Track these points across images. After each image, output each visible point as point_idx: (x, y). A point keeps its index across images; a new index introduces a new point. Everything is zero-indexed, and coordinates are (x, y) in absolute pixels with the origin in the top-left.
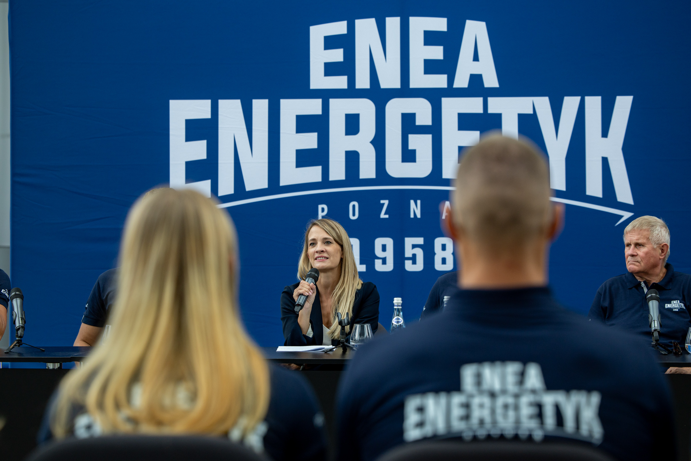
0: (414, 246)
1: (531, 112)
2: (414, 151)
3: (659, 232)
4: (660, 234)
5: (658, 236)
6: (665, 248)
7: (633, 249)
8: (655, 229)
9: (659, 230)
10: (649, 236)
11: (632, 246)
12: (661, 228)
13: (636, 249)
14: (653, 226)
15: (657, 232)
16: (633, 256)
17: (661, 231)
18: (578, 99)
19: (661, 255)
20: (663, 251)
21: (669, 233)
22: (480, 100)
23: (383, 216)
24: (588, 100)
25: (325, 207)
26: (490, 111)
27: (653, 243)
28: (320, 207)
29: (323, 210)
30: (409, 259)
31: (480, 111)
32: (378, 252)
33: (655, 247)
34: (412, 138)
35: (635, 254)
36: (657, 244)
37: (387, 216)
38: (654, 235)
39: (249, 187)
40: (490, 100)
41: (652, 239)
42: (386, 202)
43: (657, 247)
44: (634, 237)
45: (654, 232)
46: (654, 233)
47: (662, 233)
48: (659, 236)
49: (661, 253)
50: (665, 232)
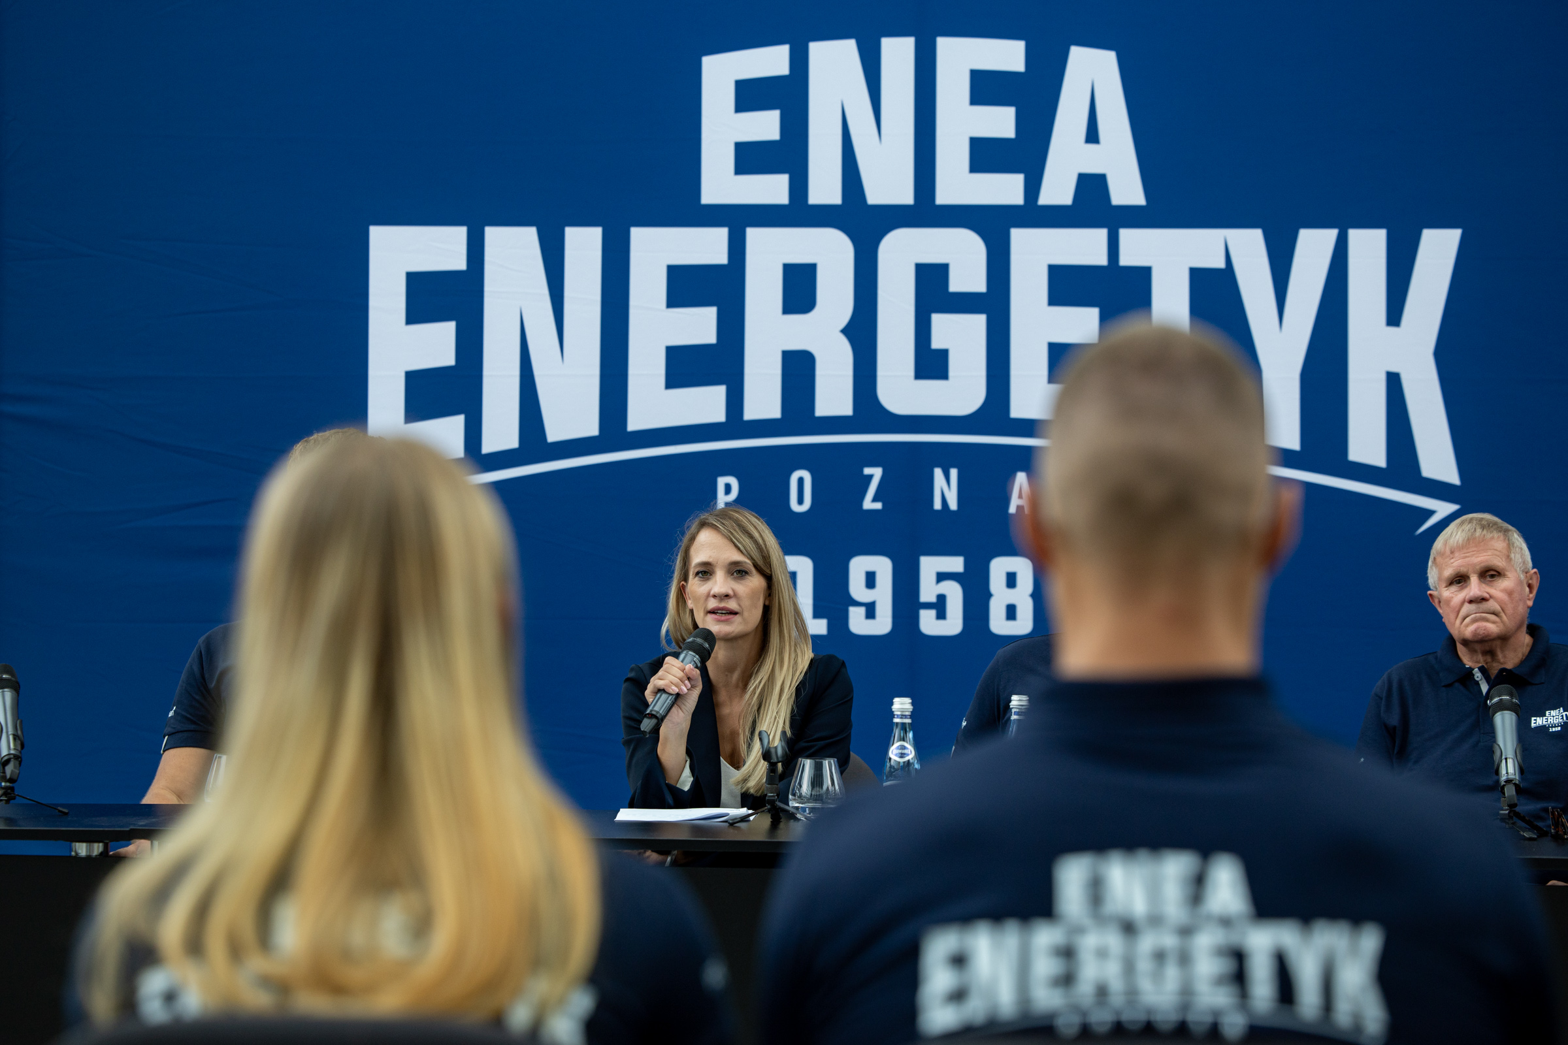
0: (941, 577)
1: (1221, 264)
2: (944, 354)
13: (1483, 585)
18: (1331, 234)
20: (1530, 588)
22: (1101, 234)
23: (869, 504)
24: (1356, 236)
25: (733, 481)
26: (1125, 260)
27: (1518, 569)
28: (722, 481)
29: (728, 489)
30: (928, 606)
31: (1102, 260)
32: (857, 588)
33: (1522, 577)
34: (939, 321)
35: (1486, 595)
37: (878, 506)
39: (555, 433)
40: (1125, 235)
42: (876, 473)
49: (1529, 593)
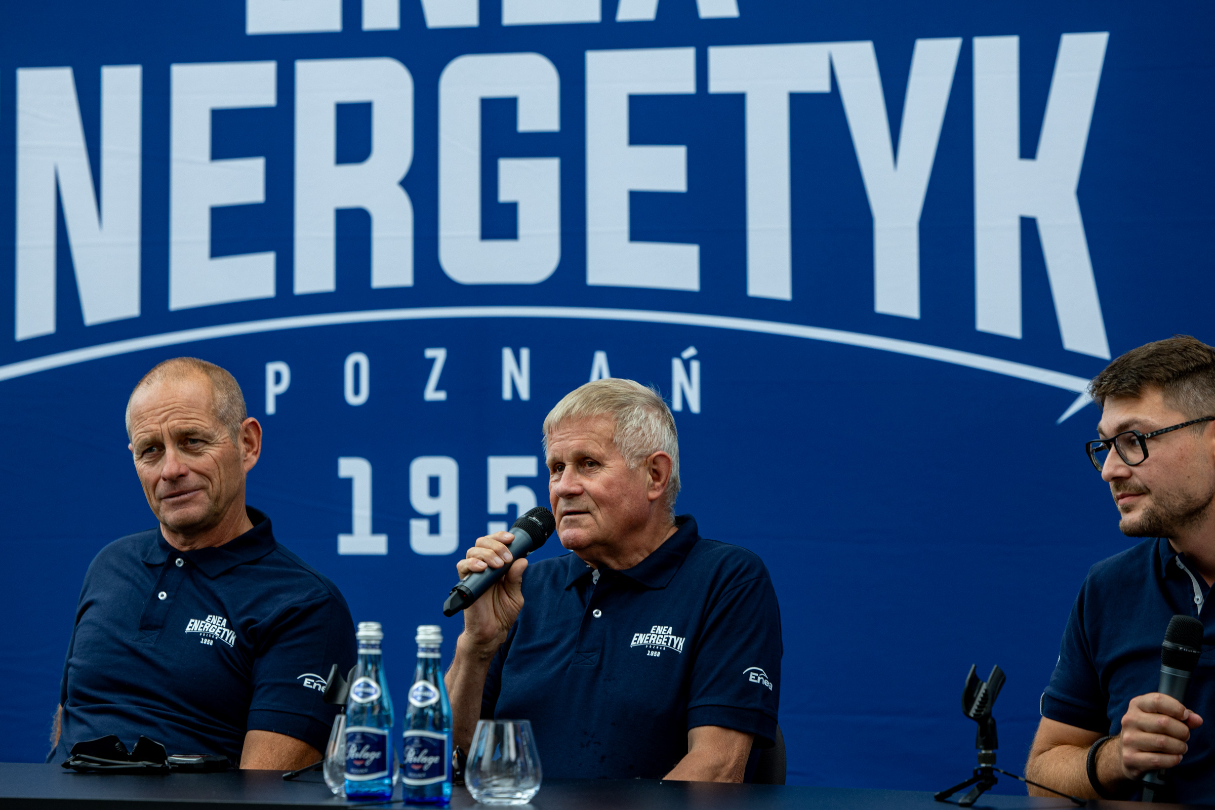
0: (513, 482)
1: (824, 87)
2: (512, 208)
3: (640, 423)
4: (645, 429)
5: (640, 433)
6: (662, 467)
7: (570, 478)
8: (630, 414)
9: (643, 416)
10: (612, 435)
11: (569, 468)
12: (647, 410)
13: (578, 476)
14: (622, 405)
15: (635, 422)
16: (570, 496)
17: (646, 418)
18: (953, 45)
19: (652, 488)
20: (656, 475)
21: (672, 426)
22: (688, 55)
23: (432, 394)
24: (982, 45)
25: (283, 368)
26: (716, 86)
27: (626, 456)
28: (272, 368)
29: (278, 377)
30: (498, 518)
31: (688, 86)
32: (420, 499)
33: (633, 465)
34: (507, 167)
35: (576, 489)
36: (640, 456)
37: (441, 396)
38: (628, 430)
39: (92, 315)
40: (716, 54)
41: (621, 443)
42: (438, 355)
43: (640, 465)
44: (571, 440)
45: (626, 422)
46: (628, 425)
47: (650, 425)
48: (643, 435)
49: (652, 481)
50: (658, 423)
